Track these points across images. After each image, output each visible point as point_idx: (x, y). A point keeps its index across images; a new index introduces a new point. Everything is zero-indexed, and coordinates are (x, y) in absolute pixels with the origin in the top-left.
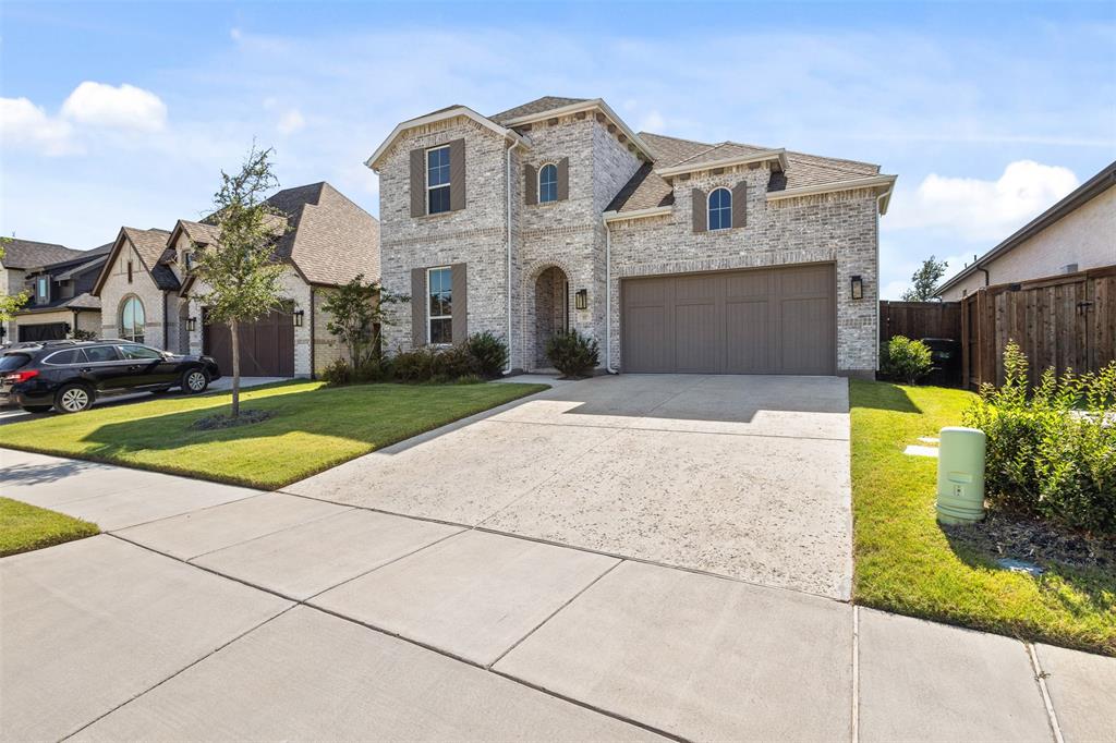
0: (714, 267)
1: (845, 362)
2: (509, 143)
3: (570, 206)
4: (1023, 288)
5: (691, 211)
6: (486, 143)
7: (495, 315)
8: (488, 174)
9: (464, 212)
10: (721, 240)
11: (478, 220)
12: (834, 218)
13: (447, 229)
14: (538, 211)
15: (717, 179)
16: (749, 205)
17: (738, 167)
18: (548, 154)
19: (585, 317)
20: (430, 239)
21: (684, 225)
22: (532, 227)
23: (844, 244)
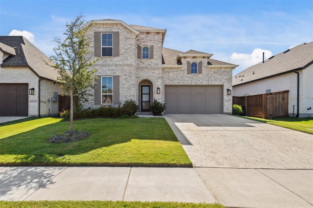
0: (193, 84)
1: (225, 110)
2: (137, 36)
3: (154, 61)
4: (273, 94)
5: (187, 68)
6: (128, 35)
7: (131, 94)
8: (129, 46)
9: (118, 57)
10: (195, 76)
11: (125, 61)
12: (223, 74)
13: (111, 62)
14: (142, 61)
15: (194, 60)
16: (203, 68)
17: (200, 57)
18: (146, 43)
19: (158, 96)
20: (103, 65)
21: (185, 71)
22: (140, 66)
23: (225, 81)
